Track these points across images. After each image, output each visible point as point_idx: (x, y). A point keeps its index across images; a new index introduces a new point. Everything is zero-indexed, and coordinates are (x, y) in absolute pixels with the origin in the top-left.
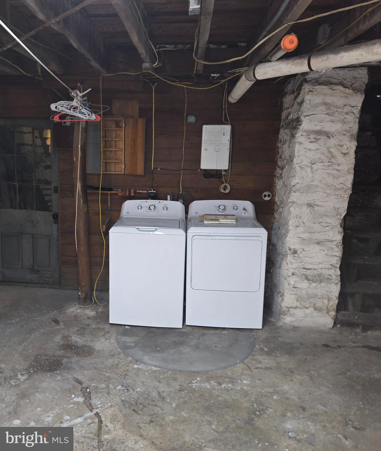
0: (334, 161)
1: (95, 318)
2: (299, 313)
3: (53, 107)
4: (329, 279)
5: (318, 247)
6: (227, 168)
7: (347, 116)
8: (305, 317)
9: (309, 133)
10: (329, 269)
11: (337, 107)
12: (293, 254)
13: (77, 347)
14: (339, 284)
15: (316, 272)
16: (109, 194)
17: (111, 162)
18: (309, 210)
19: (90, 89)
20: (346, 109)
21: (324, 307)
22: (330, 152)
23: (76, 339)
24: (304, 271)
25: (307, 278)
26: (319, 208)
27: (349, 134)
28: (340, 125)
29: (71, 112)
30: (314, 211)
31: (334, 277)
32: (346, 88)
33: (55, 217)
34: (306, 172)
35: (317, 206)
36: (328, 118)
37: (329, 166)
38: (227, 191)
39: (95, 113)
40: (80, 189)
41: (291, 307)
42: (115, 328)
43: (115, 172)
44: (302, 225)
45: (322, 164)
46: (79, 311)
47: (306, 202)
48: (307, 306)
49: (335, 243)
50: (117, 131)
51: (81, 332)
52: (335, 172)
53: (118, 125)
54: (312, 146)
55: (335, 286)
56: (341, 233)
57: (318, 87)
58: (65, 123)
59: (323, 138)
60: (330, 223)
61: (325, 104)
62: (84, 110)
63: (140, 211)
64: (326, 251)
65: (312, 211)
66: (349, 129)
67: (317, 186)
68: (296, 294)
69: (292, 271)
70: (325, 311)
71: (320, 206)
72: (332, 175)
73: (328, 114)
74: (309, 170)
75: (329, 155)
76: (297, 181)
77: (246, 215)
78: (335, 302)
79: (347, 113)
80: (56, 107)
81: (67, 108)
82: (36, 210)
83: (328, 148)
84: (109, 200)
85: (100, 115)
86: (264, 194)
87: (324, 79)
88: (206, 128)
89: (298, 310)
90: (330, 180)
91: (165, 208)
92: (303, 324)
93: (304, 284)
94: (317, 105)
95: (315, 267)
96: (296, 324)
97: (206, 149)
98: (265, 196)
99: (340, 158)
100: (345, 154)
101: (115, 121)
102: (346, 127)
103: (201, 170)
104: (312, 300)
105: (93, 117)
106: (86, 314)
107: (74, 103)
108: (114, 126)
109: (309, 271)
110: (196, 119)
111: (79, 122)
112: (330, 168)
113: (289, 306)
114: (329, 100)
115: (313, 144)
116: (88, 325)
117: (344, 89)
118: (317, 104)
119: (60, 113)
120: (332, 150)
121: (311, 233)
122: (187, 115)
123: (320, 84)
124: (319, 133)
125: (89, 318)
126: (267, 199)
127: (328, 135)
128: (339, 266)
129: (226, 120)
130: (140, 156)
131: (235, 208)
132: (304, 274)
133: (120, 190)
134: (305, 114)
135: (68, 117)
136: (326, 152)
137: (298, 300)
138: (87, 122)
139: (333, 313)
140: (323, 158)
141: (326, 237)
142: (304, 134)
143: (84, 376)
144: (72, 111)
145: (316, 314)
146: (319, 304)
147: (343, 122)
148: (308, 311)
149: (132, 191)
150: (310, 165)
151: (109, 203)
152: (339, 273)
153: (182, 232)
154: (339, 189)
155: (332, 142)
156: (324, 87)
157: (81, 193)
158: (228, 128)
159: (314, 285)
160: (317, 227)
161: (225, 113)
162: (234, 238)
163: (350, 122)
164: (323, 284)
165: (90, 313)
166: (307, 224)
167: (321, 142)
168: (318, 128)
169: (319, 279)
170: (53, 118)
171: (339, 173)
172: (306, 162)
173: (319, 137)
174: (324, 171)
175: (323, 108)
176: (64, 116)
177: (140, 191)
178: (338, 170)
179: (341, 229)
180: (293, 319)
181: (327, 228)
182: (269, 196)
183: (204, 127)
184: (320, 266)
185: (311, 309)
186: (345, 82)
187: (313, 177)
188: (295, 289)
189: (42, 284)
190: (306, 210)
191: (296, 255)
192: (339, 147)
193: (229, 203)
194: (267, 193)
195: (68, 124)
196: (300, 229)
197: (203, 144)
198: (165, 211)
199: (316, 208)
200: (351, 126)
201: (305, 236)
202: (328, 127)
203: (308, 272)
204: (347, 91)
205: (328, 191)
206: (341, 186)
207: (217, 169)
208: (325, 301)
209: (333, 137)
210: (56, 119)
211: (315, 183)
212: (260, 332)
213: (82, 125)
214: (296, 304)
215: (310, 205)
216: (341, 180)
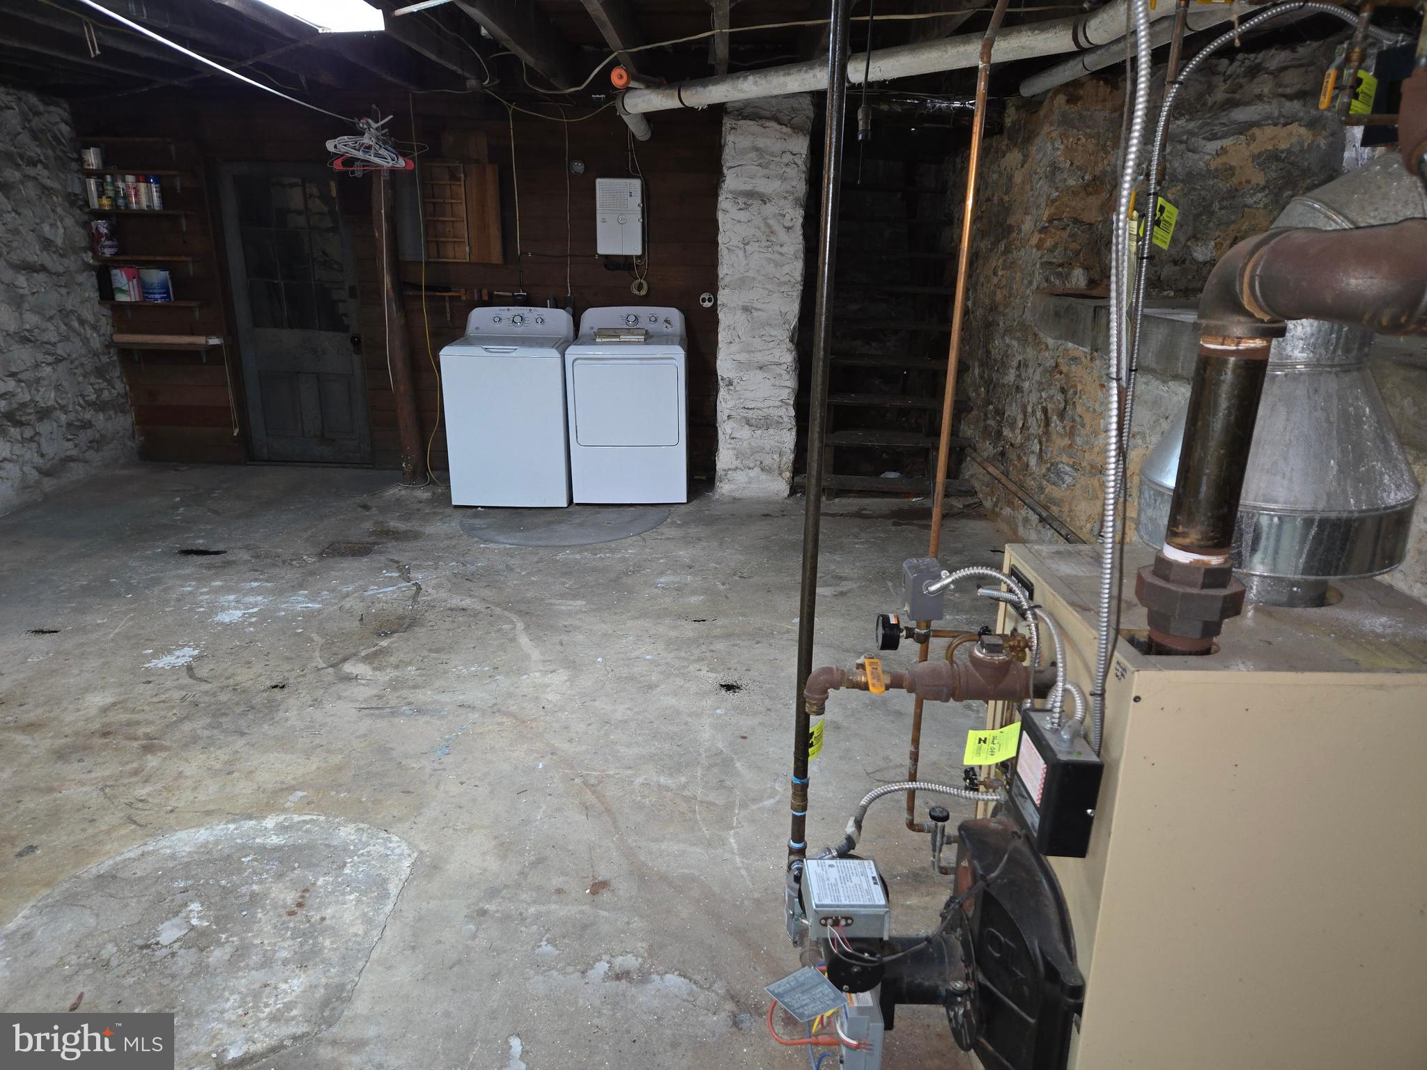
0: (774, 240)
1: (429, 502)
2: (740, 477)
3: (330, 145)
4: (779, 423)
5: (760, 375)
6: (639, 252)
7: (788, 170)
8: (750, 483)
9: (738, 194)
10: (778, 407)
11: (772, 155)
12: (727, 385)
13: (398, 533)
14: (795, 430)
15: (761, 413)
16: (447, 299)
17: (446, 242)
18: (744, 316)
19: (391, 117)
20: (787, 158)
21: (776, 466)
22: (768, 226)
23: (395, 524)
24: (744, 413)
25: (748, 423)
26: (760, 313)
27: (791, 198)
28: (779, 182)
29: (360, 155)
30: (753, 318)
31: (786, 419)
32: (781, 124)
33: (356, 342)
34: (737, 256)
35: (756, 309)
36: (762, 172)
37: (768, 247)
38: (643, 293)
39: (404, 155)
40: (389, 286)
41: (729, 469)
42: (461, 511)
43: (455, 258)
44: (737, 339)
45: (757, 244)
46: (403, 492)
47: (741, 304)
48: (751, 465)
49: (785, 367)
50: (453, 187)
51: (407, 517)
52: (777, 257)
53: (454, 177)
54: (743, 216)
55: (788, 433)
56: (791, 351)
57: (742, 122)
58: (353, 172)
59: (756, 203)
60: (775, 336)
61: (757, 149)
62: (382, 152)
63: (498, 325)
64: (773, 380)
65: (749, 318)
66: (791, 189)
67: (754, 279)
68: (735, 449)
69: (727, 412)
70: (777, 472)
71: (760, 310)
72: (774, 261)
73: (760, 165)
74: (741, 253)
75: (767, 230)
76: (725, 272)
77: (670, 330)
78: (789, 457)
79: (787, 165)
80: (335, 147)
81: (354, 148)
82: (320, 329)
83: (765, 219)
84: (448, 310)
85: (413, 159)
86: (702, 296)
87: (749, 110)
88: (602, 184)
89: (739, 472)
90: (770, 269)
91: (539, 320)
92: (747, 494)
93: (745, 433)
94: (744, 152)
95: (760, 405)
96: (737, 495)
97: (604, 221)
98: (704, 300)
99: (782, 236)
100: (788, 228)
101: (449, 167)
102: (787, 186)
103: (600, 256)
104: (757, 456)
105: (401, 163)
106: (415, 497)
107: (366, 140)
108: (447, 177)
109: (751, 412)
110: (586, 168)
111: (380, 171)
112: (770, 250)
113: (726, 468)
114: (761, 142)
115: (742, 212)
116: (419, 510)
117: (778, 127)
118: (744, 149)
119: (342, 155)
120: (771, 222)
121: (750, 352)
122: (571, 160)
123: (745, 118)
124: (751, 194)
125: (420, 502)
126: (707, 304)
127: (764, 199)
128: (792, 402)
129: (635, 170)
130: (495, 231)
131: (653, 319)
132: (745, 417)
133: (463, 291)
134: (728, 165)
135: (358, 163)
136: (762, 225)
137: (737, 458)
138: (393, 172)
139: (788, 475)
140: (759, 234)
141: (770, 358)
142: (730, 196)
143: (404, 558)
144: (361, 153)
145: (764, 476)
146: (768, 461)
147: (783, 178)
148: (752, 473)
149: (485, 292)
150: (742, 246)
151: (448, 315)
152: (793, 413)
153: (554, 354)
154: (785, 283)
155: (769, 209)
156: (751, 123)
157: (391, 294)
158: (636, 185)
159: (759, 432)
160: (757, 343)
161: (633, 158)
162: (638, 362)
163: (792, 179)
164: (771, 431)
165: (423, 494)
166: (743, 339)
167: (754, 209)
168: (748, 187)
169: (767, 423)
170: (332, 164)
171: (784, 258)
172: (735, 241)
173: (750, 202)
174: (762, 255)
175: (753, 155)
176: (350, 161)
177: (500, 293)
178: (781, 254)
179: (790, 345)
180: (733, 487)
181: (771, 345)
182: (710, 300)
183: (598, 181)
184: (767, 403)
185: (757, 470)
186: (780, 115)
187: (748, 264)
188: (732, 441)
189: (344, 464)
190: (741, 317)
191: (731, 388)
192: (780, 218)
193: (644, 311)
194: (706, 296)
195: (359, 174)
196: (734, 348)
197: (598, 212)
198: (539, 326)
199: (755, 314)
200: (794, 183)
201: (743, 357)
202: (763, 186)
203: (750, 414)
204: (785, 129)
205: (769, 287)
206: (787, 278)
207: (625, 253)
208: (776, 457)
209: (770, 201)
210: (338, 166)
211: (751, 274)
212: (683, 507)
213: (385, 176)
214: (736, 463)
215: (746, 309)
216: (786, 269)
